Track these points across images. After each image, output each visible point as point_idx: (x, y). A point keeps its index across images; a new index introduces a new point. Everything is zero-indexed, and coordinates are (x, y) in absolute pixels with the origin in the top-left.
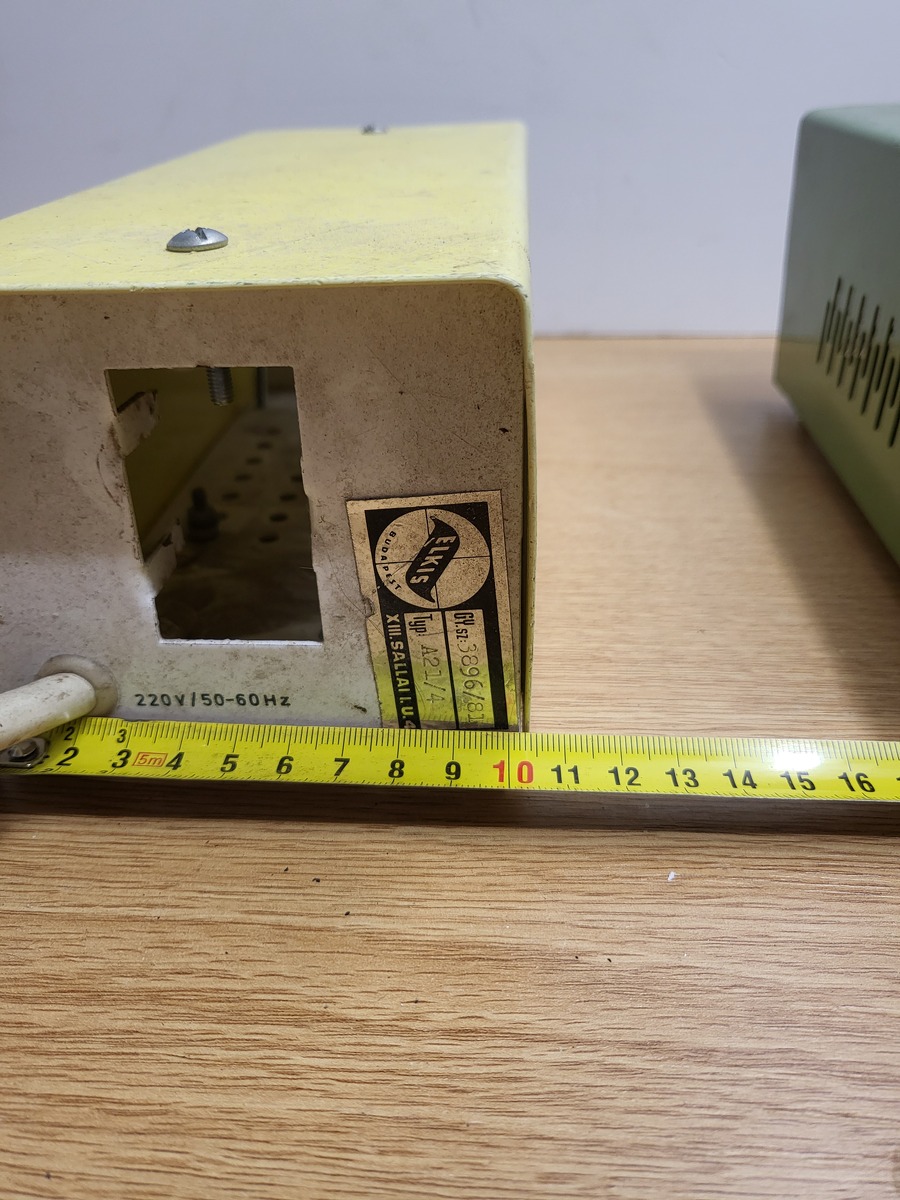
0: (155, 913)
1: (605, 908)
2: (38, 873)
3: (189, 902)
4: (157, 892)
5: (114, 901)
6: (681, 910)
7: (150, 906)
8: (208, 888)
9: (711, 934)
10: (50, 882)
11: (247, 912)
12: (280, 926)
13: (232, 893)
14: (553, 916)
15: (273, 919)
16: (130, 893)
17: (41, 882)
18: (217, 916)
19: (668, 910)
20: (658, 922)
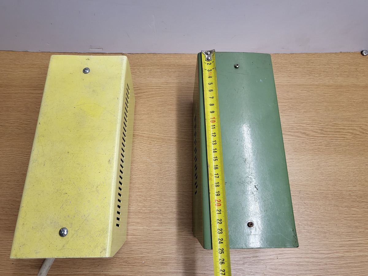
0: (78, 273)
1: (134, 268)
2: (61, 267)
3: (82, 271)
4: (77, 269)
5: (72, 271)
6: (144, 268)
7: (77, 272)
8: (84, 268)
9: (146, 272)
10: (63, 268)
11: (90, 272)
12: (94, 274)
13: (87, 269)
14: (128, 270)
15: (93, 273)
16: (74, 270)
17: (61, 268)
18: (86, 273)
19: (142, 268)
20: (141, 270)
